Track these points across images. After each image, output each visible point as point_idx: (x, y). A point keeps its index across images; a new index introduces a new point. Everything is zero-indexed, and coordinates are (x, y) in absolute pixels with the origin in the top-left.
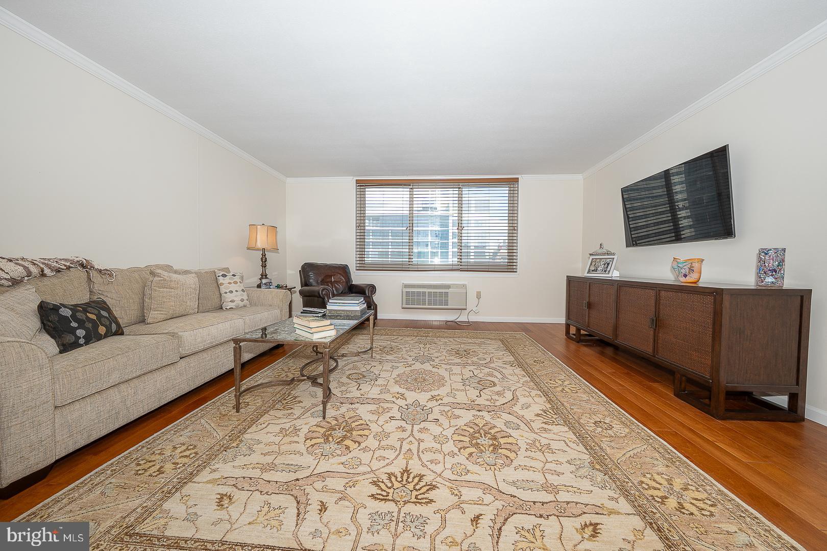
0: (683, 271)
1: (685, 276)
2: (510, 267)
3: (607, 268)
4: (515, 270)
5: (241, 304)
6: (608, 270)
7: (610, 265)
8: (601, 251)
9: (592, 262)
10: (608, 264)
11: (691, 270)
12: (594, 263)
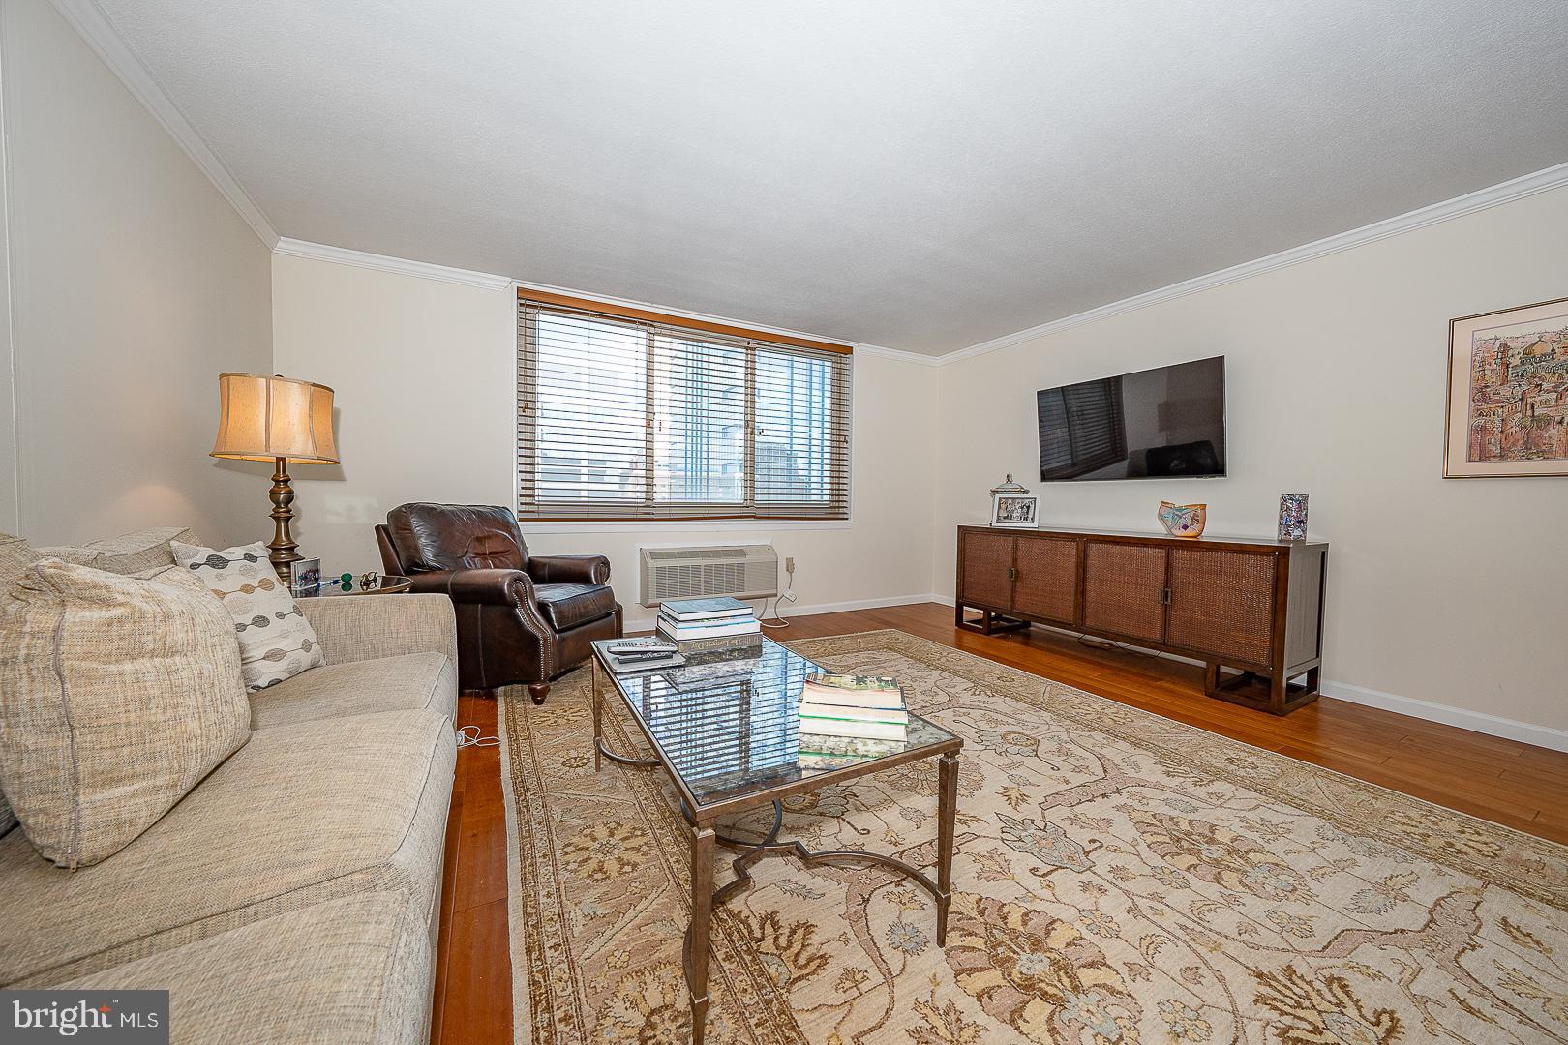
0: (1183, 521)
1: (1185, 527)
2: (835, 511)
3: (1027, 512)
4: (845, 516)
5: (305, 659)
6: (1030, 516)
7: (1032, 509)
8: (1009, 486)
9: (1000, 504)
10: (1028, 507)
11: (1194, 519)
12: (1003, 506)
